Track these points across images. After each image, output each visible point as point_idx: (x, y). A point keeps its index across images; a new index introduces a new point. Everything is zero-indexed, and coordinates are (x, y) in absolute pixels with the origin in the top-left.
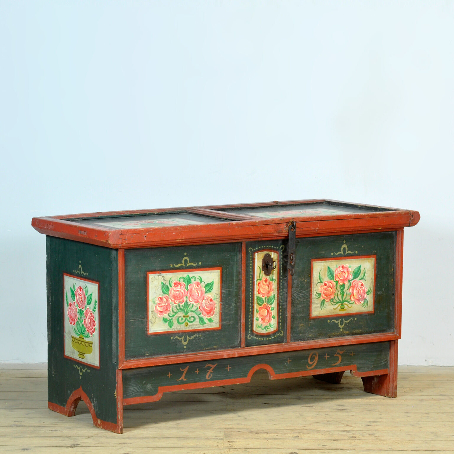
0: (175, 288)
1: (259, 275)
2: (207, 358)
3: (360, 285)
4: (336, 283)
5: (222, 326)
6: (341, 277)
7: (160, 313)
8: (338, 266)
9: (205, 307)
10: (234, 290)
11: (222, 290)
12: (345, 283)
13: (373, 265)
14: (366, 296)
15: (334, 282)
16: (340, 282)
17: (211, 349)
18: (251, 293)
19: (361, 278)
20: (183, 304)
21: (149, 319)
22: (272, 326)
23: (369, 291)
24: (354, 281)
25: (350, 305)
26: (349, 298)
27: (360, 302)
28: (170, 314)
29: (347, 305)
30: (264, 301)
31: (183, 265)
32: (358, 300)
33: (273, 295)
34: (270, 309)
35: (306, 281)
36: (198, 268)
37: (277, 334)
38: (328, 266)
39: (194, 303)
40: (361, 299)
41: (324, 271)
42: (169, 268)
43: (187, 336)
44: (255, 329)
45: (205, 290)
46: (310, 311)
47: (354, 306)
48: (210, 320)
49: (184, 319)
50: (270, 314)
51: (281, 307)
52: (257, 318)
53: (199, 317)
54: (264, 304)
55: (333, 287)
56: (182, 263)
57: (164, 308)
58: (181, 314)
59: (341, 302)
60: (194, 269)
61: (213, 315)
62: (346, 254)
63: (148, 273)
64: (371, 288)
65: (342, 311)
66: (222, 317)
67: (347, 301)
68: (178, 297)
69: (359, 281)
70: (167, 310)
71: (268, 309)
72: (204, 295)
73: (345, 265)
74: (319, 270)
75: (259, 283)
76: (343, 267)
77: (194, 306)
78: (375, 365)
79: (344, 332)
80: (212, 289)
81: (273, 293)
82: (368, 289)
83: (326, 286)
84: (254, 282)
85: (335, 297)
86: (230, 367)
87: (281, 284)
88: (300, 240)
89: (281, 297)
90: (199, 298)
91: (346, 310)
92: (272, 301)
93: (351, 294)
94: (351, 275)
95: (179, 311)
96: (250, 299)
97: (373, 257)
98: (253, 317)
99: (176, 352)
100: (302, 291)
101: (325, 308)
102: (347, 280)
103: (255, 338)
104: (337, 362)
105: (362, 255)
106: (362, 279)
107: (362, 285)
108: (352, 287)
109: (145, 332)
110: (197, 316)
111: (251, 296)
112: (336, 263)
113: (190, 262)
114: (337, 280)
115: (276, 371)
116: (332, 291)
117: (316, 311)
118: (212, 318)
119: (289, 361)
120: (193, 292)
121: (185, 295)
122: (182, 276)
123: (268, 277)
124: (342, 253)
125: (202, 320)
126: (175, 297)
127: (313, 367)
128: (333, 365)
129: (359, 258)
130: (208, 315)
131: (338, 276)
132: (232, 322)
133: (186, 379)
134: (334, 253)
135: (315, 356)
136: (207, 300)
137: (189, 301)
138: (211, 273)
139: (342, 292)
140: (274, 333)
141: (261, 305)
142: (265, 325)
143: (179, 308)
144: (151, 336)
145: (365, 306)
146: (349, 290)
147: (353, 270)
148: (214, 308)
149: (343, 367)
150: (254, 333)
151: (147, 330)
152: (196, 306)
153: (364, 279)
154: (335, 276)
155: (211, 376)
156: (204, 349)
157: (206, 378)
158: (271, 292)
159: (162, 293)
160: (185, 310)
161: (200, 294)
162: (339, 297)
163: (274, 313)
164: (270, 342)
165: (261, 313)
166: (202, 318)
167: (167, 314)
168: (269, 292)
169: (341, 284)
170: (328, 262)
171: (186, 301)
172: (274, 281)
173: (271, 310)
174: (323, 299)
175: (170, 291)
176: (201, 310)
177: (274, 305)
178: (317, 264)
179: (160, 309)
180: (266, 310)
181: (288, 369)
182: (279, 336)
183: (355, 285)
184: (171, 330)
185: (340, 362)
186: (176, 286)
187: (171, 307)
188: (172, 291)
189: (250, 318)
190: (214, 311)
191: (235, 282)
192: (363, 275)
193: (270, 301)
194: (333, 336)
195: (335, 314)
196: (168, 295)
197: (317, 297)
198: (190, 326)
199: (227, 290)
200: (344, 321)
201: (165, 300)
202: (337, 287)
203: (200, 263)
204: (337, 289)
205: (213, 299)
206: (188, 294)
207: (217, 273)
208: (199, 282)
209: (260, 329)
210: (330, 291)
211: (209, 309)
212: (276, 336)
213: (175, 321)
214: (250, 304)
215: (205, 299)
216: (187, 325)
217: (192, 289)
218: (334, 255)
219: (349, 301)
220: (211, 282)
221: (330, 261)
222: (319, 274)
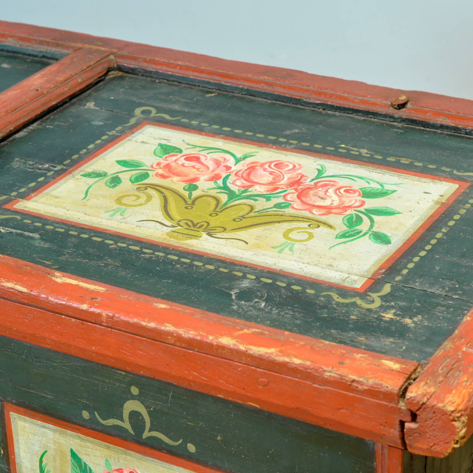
8: (116, 468)
62: (144, 436)
112: (106, 452)
124: (127, 425)
134: (92, 414)
170: (71, 436)
178: (27, 425)
218: (93, 420)
221: (79, 437)
222: (41, 462)
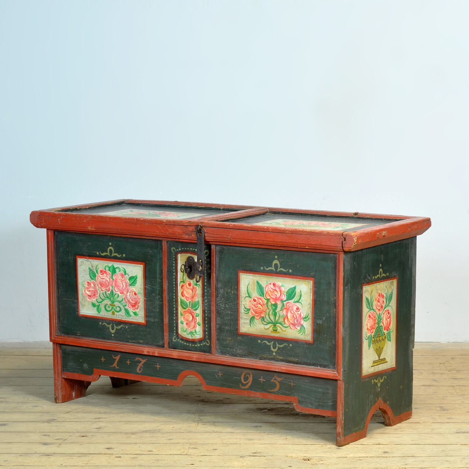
0: (102, 275)
1: (182, 278)
2: (128, 351)
3: (295, 308)
4: (267, 301)
5: (147, 321)
6: (272, 295)
7: (89, 297)
8: (269, 283)
9: (130, 299)
10: (157, 287)
11: (145, 285)
12: (277, 302)
13: (311, 288)
14: (302, 322)
15: (265, 300)
16: (271, 300)
17: (137, 343)
18: (174, 294)
19: (296, 301)
20: (109, 292)
21: (79, 301)
22: (198, 333)
23: (306, 318)
24: (288, 303)
25: (284, 329)
26: (283, 320)
27: (296, 328)
28: (97, 300)
29: (281, 328)
30: (189, 305)
31: (109, 254)
32: (294, 325)
33: (197, 300)
34: (194, 314)
35: (232, 292)
36: (123, 260)
37: (203, 342)
38: (257, 281)
39: (119, 293)
40: (297, 324)
41: (253, 285)
42: (95, 255)
43: (114, 324)
44: (180, 332)
45: (129, 283)
46: (238, 325)
47: (288, 330)
48: (135, 314)
49: (111, 307)
50: (196, 321)
51: (206, 315)
52: (182, 321)
53: (124, 308)
54: (188, 308)
55: (263, 304)
56: (107, 252)
57: (92, 293)
58: (108, 302)
59: (272, 323)
60: (118, 260)
61: (137, 309)
62: (278, 271)
63: (77, 256)
64: (308, 314)
65: (274, 333)
66: (146, 313)
67: (280, 323)
68: (104, 285)
69: (294, 304)
70: (95, 295)
71: (193, 314)
72: (128, 287)
73: (277, 283)
74: (247, 283)
75: (182, 286)
76: (274, 285)
77: (119, 297)
78: (320, 404)
79: (278, 357)
80: (136, 283)
81: (197, 299)
82: (305, 314)
83: (255, 302)
84: (177, 284)
85: (265, 316)
86: (159, 365)
87: (206, 291)
88: (225, 247)
89: (206, 304)
90: (124, 290)
91: (279, 332)
92: (197, 307)
93: (285, 316)
94: (284, 295)
95: (106, 298)
96: (174, 300)
97: (312, 280)
98: (177, 319)
99: (104, 338)
100: (228, 303)
101: (255, 326)
102: (280, 300)
103: (180, 341)
104: (274, 389)
105: (297, 275)
106: (298, 302)
107: (298, 309)
108: (285, 308)
109: (76, 312)
110: (123, 307)
111: (174, 297)
112: (267, 279)
113: (114, 253)
114: (268, 298)
115: (207, 382)
116: (262, 308)
117: (245, 327)
118: (137, 313)
119: (220, 374)
120: (117, 282)
121: (111, 284)
122: (107, 265)
123: (191, 281)
124: (273, 269)
125: (127, 312)
126: (102, 284)
127: (247, 387)
128: (269, 390)
129: (294, 278)
130: (133, 308)
131: (268, 293)
132: (156, 320)
133: (118, 367)
134: (264, 267)
135: (248, 376)
136: (131, 293)
137: (115, 290)
138: (135, 266)
139: (273, 312)
140: (200, 341)
141: (185, 309)
142: (190, 330)
143: (106, 296)
144: (82, 317)
145: (302, 333)
146: (282, 311)
147: (286, 290)
148: (138, 302)
149: (281, 395)
150: (179, 336)
151: (78, 311)
152: (121, 296)
153: (299, 302)
154: (265, 293)
155: (142, 370)
156: (131, 341)
157: (136, 371)
158: (195, 297)
159: (90, 279)
160: (112, 299)
161: (124, 286)
162: (270, 317)
163: (199, 319)
164: (196, 350)
165: (186, 317)
166: (128, 310)
167: (95, 299)
168: (193, 297)
169: (273, 303)
170: (257, 276)
171: (112, 290)
172: (198, 286)
173: (196, 316)
174: (252, 316)
175: (97, 277)
176: (127, 302)
177: (199, 311)
178: (244, 276)
179: (88, 293)
180: (190, 315)
181: (219, 382)
182: (205, 345)
183: (290, 307)
184: (100, 316)
185: (278, 389)
186: (102, 273)
187: (98, 293)
188: (99, 277)
189: (174, 320)
190: (139, 306)
191: (158, 280)
192: (298, 298)
193: (194, 306)
194: (265, 359)
195: (266, 334)
196: (95, 281)
197: (246, 312)
198: (117, 315)
199: (150, 287)
200: (277, 345)
201: (92, 285)
202: (268, 306)
203: (124, 255)
204: (268, 308)
205: (137, 293)
206: (113, 284)
207: (140, 268)
208: (124, 274)
209: (185, 333)
210: (260, 308)
211: (133, 302)
212: (202, 344)
213: (102, 307)
214: (174, 306)
215: (130, 291)
216: (113, 313)
217: (117, 280)
218: (264, 269)
219: (282, 323)
220: (135, 276)
221: (260, 276)
222: (247, 288)
